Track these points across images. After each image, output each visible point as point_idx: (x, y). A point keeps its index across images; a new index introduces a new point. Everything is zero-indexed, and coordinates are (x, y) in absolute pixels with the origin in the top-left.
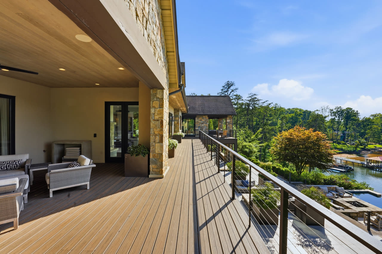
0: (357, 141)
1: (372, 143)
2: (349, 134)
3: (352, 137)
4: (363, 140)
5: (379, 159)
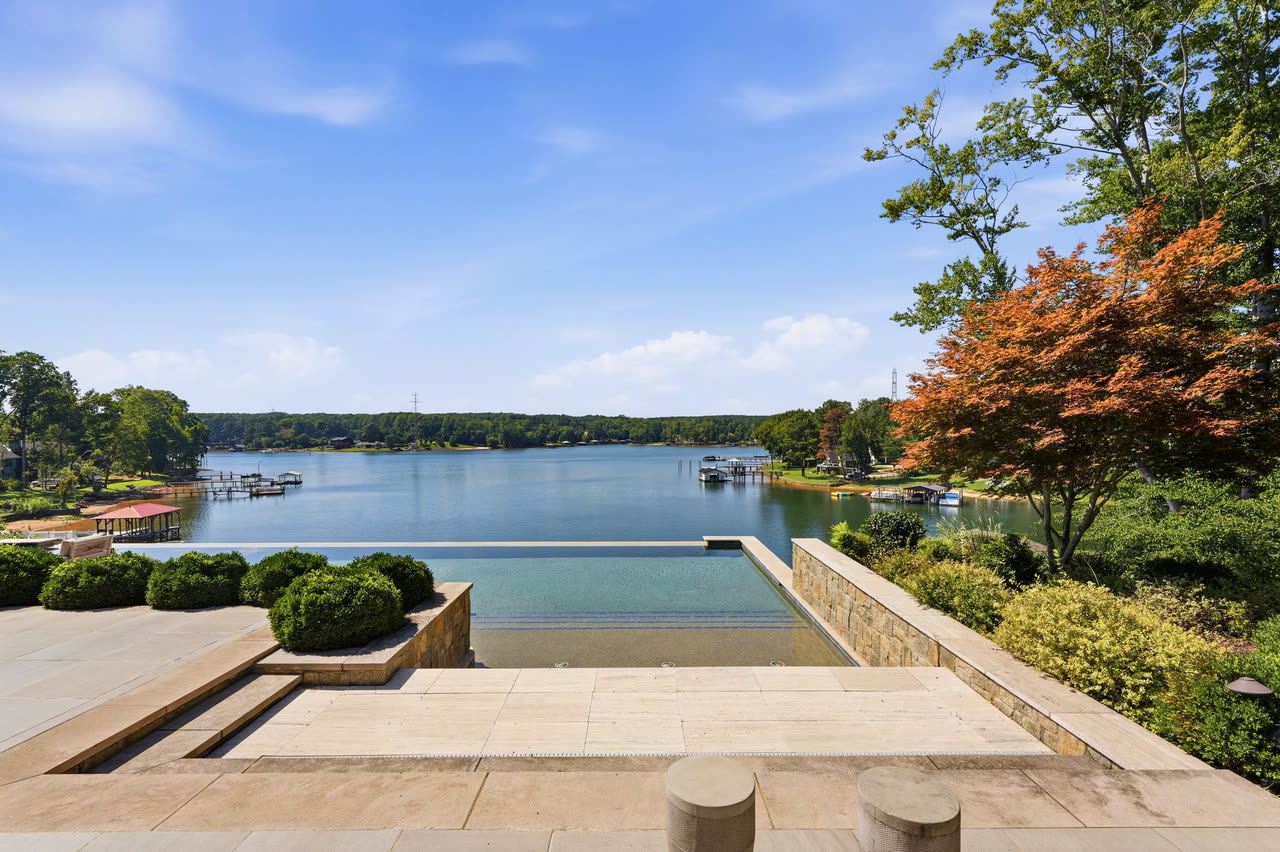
0: (69, 469)
1: (120, 478)
2: (38, 449)
3: (50, 460)
4: (86, 466)
5: (133, 512)
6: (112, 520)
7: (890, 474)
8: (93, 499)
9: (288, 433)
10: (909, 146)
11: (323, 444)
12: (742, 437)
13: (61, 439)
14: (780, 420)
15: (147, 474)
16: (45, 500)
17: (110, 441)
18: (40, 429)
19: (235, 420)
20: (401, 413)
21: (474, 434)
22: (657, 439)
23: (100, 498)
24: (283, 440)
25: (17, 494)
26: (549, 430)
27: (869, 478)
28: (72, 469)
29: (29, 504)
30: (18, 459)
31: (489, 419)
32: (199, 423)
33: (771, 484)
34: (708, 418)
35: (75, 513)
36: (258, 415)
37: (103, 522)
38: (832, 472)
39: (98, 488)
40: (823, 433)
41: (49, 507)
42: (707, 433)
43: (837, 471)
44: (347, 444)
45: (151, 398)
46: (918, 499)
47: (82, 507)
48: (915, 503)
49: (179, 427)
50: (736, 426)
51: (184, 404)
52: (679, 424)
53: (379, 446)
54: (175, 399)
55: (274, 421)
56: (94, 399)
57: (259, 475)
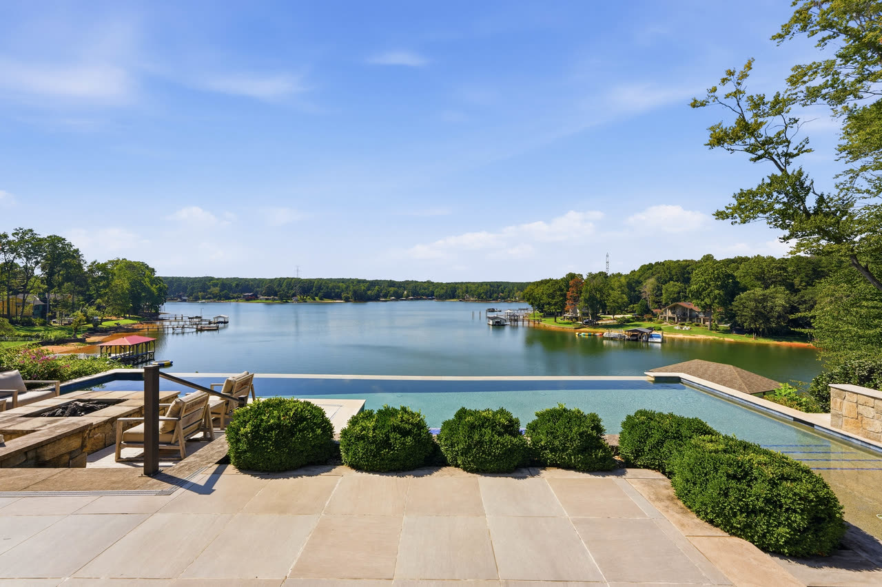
0: (79, 312)
1: (110, 318)
2: (58, 299)
3: (65, 306)
4: (91, 310)
5: (125, 341)
6: (111, 346)
7: (611, 321)
8: (95, 331)
9: (216, 290)
10: (727, 97)
11: (238, 297)
12: (509, 296)
13: (72, 292)
14: (537, 285)
15: (128, 315)
16: (63, 333)
17: (106, 294)
18: (60, 285)
19: (181, 281)
20: (288, 278)
21: (334, 292)
22: (453, 297)
23: (98, 332)
24: (213, 294)
25: (42, 328)
26: (381, 290)
27: (598, 324)
28: (82, 312)
29: (53, 335)
30: (43, 305)
31: (343, 282)
32: (162, 283)
33: (534, 327)
34: (487, 284)
35: (82, 341)
36: (196, 278)
37: (105, 348)
38: (574, 320)
39: (96, 325)
40: (569, 294)
41: (65, 337)
42: (486, 293)
43: (577, 319)
44: (254, 298)
45: (131, 266)
46: (635, 338)
47: (87, 337)
48: (633, 340)
49: (149, 285)
50: (505, 288)
51: (153, 270)
52: (467, 287)
53: (275, 300)
54: (147, 267)
55: (207, 283)
56: (96, 267)
57: (200, 317)
